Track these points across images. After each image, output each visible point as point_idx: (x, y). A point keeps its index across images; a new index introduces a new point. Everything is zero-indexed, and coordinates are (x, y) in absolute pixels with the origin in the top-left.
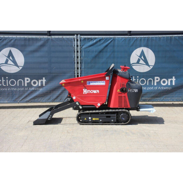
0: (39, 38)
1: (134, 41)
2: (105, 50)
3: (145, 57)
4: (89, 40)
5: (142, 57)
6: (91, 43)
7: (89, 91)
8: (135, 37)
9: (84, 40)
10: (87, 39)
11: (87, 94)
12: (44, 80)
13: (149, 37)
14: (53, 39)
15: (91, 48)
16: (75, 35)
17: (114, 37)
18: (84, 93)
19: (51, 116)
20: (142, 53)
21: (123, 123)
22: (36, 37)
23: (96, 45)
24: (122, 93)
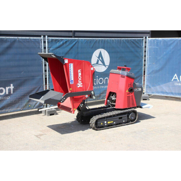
0: (4, 39)
1: (94, 43)
2: (70, 52)
3: (102, 58)
4: (56, 42)
5: (100, 58)
6: (58, 44)
8: (94, 40)
9: (51, 41)
10: (54, 40)
12: (12, 87)
13: (105, 39)
14: (20, 40)
15: (58, 50)
16: (42, 36)
17: (78, 38)
20: (100, 54)
22: (1, 37)
23: (63, 46)
24: (130, 93)
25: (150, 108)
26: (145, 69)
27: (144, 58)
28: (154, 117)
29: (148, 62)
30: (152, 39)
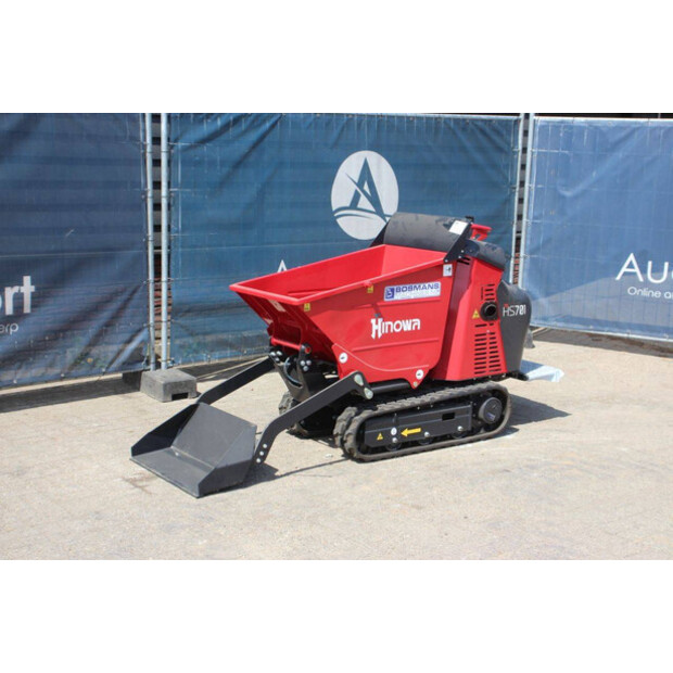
1: (340, 127)
2: (251, 159)
3: (371, 185)
5: (366, 187)
6: (207, 128)
7: (389, 326)
8: (343, 115)
11: (384, 335)
12: (27, 287)
15: (205, 148)
18: (373, 336)
19: (265, 446)
20: (366, 170)
21: (483, 434)
23: (224, 137)
24: (484, 322)
25: (554, 380)
26: (519, 232)
27: (517, 189)
28: (563, 414)
29: (532, 205)
30: (548, 122)
